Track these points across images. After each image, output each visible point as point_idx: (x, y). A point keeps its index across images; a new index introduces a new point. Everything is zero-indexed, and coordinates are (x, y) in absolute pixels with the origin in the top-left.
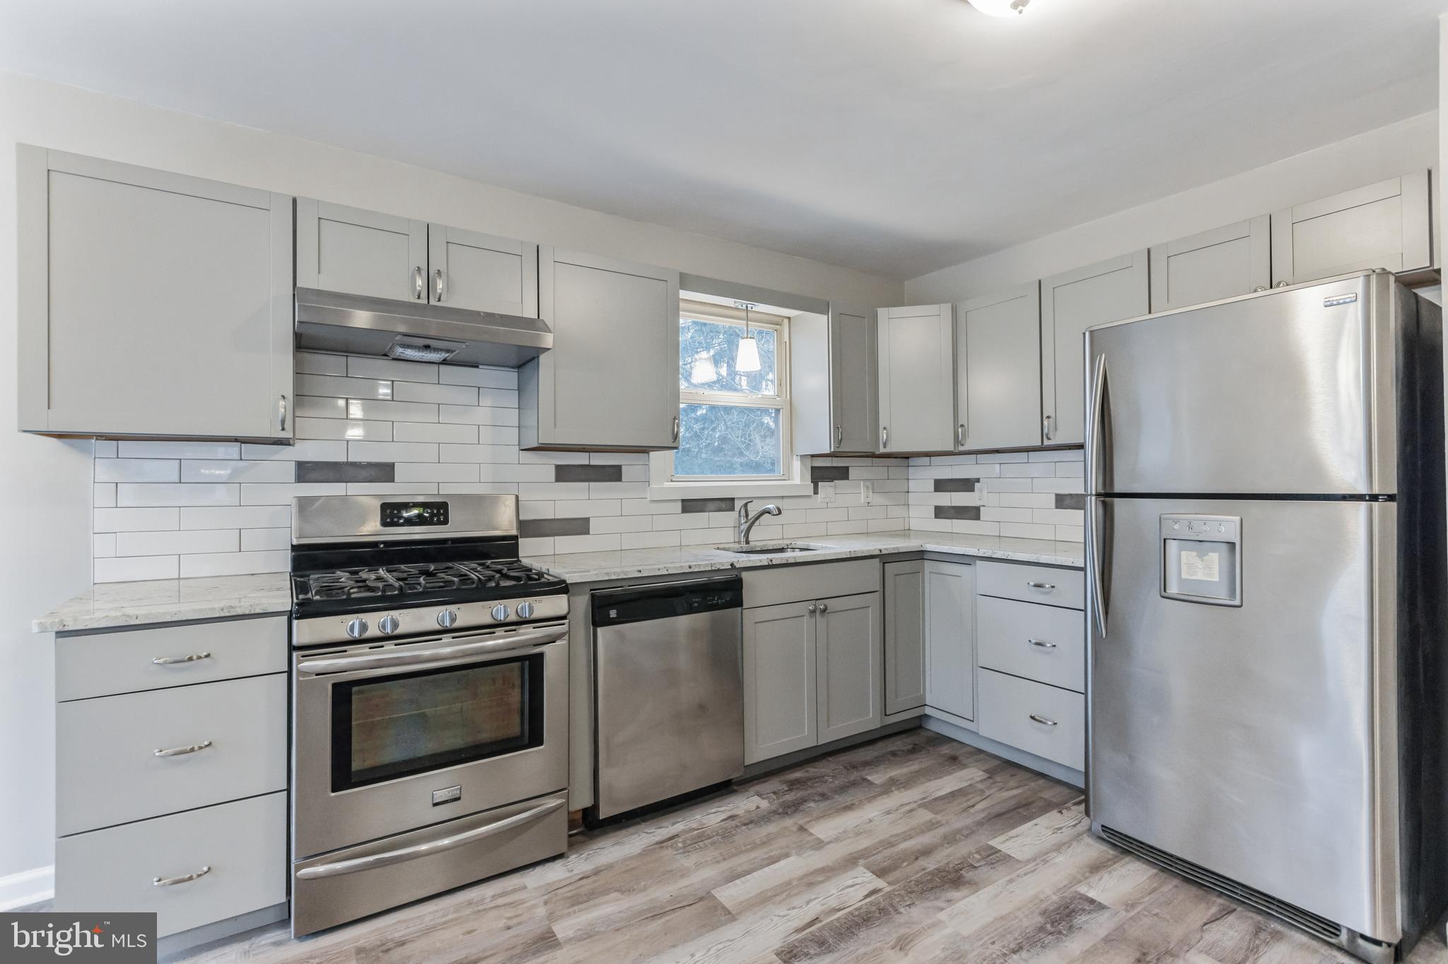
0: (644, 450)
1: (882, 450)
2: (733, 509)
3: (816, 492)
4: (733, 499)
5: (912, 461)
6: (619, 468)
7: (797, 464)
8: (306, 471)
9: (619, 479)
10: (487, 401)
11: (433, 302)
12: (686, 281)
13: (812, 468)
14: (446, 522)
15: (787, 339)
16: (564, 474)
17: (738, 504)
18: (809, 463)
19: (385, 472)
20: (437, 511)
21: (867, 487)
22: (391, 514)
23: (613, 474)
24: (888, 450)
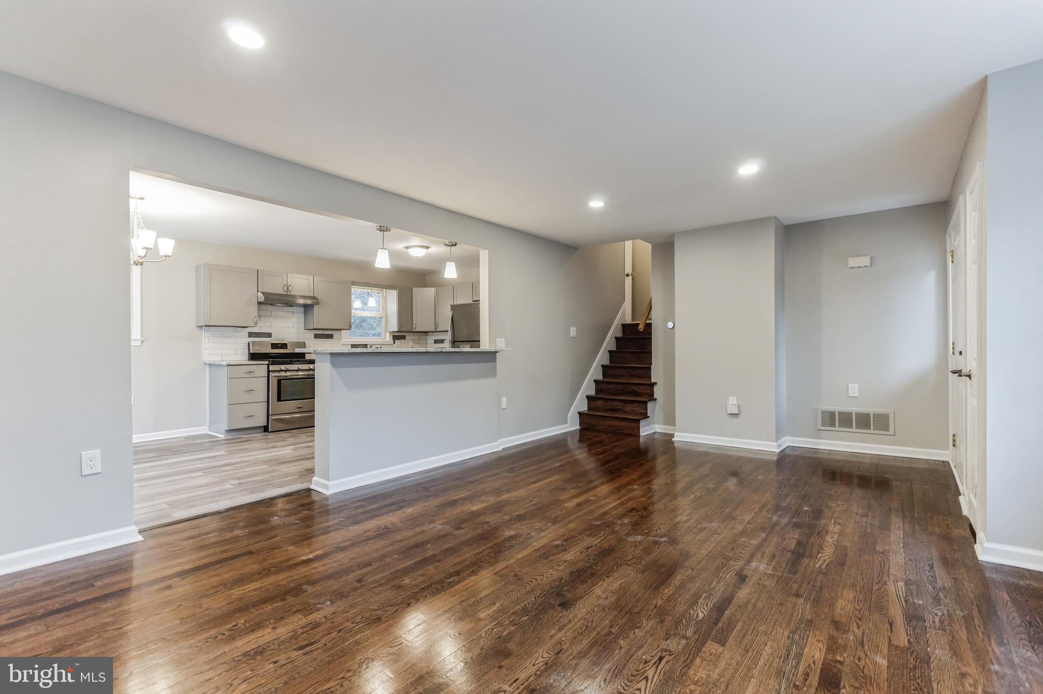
0: (340, 330)
1: (414, 330)
2: (367, 347)
3: (394, 343)
4: (367, 345)
5: (428, 334)
6: (332, 335)
7: (388, 334)
8: (251, 335)
9: (332, 338)
10: (295, 316)
11: (288, 293)
12: (353, 283)
13: (393, 336)
14: (287, 348)
15: (385, 295)
16: (317, 336)
17: (368, 346)
18: (392, 334)
19: (269, 335)
20: (284, 346)
21: (412, 342)
22: (274, 346)
23: (331, 336)
24: (415, 330)
